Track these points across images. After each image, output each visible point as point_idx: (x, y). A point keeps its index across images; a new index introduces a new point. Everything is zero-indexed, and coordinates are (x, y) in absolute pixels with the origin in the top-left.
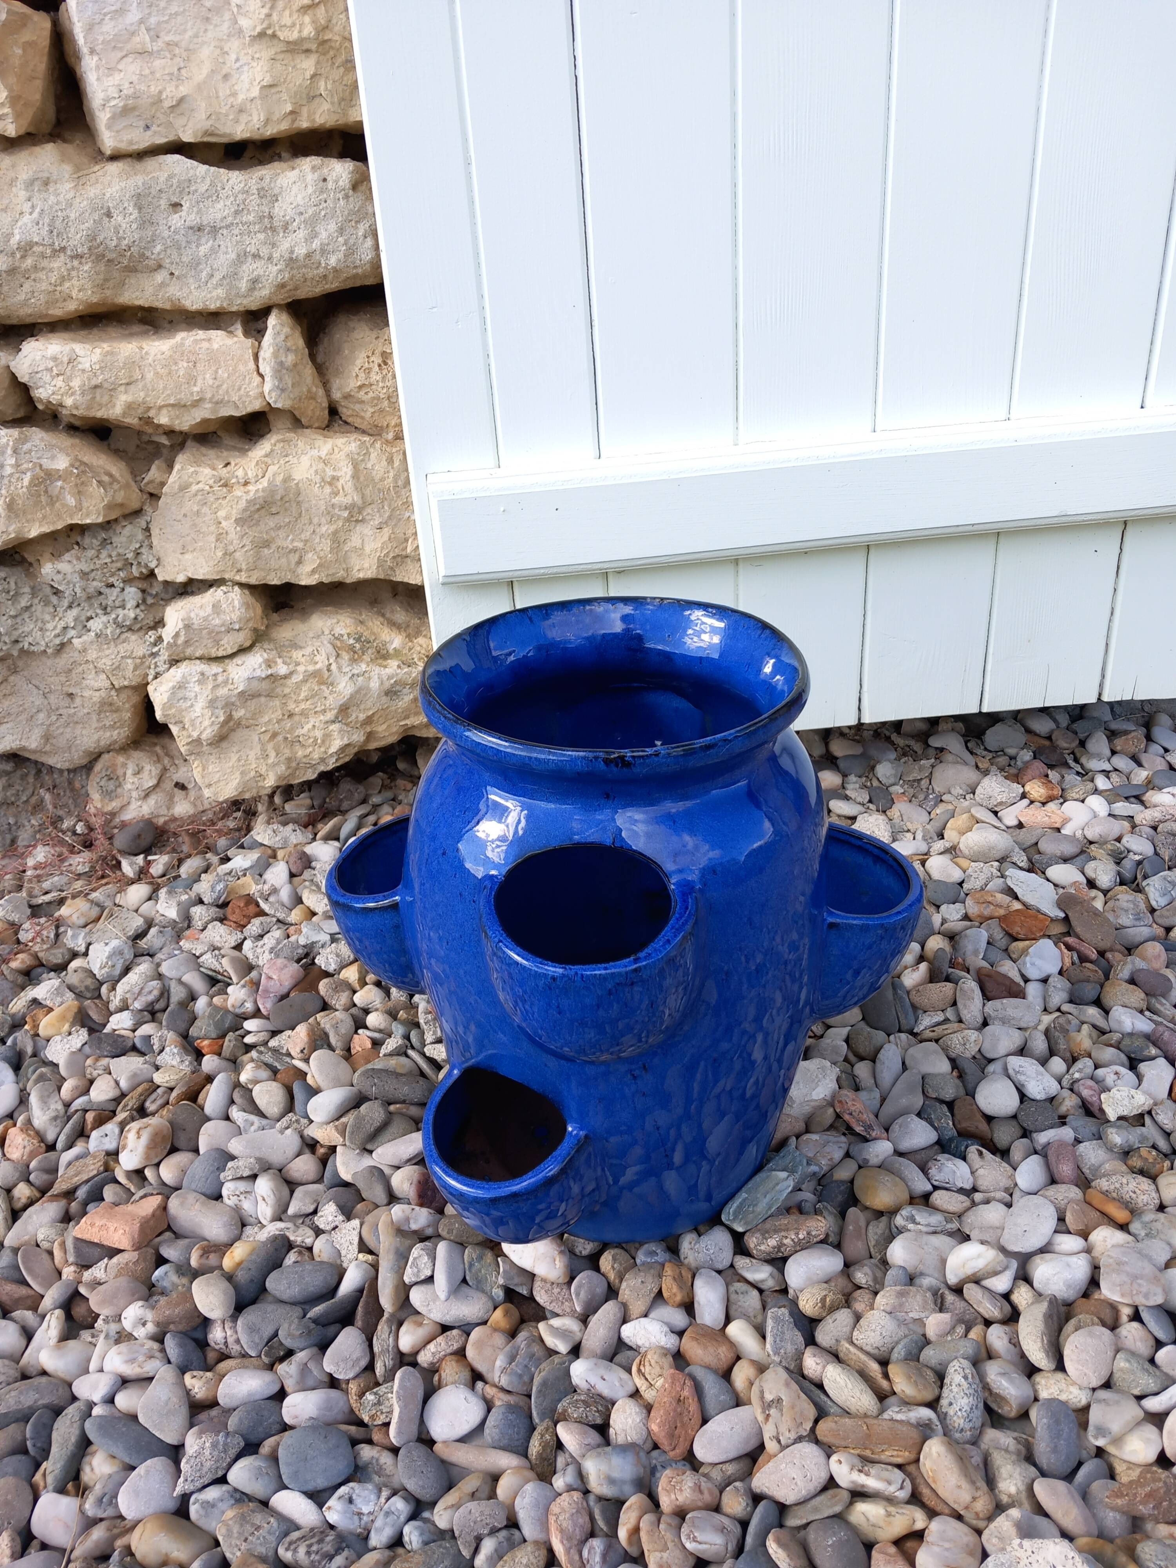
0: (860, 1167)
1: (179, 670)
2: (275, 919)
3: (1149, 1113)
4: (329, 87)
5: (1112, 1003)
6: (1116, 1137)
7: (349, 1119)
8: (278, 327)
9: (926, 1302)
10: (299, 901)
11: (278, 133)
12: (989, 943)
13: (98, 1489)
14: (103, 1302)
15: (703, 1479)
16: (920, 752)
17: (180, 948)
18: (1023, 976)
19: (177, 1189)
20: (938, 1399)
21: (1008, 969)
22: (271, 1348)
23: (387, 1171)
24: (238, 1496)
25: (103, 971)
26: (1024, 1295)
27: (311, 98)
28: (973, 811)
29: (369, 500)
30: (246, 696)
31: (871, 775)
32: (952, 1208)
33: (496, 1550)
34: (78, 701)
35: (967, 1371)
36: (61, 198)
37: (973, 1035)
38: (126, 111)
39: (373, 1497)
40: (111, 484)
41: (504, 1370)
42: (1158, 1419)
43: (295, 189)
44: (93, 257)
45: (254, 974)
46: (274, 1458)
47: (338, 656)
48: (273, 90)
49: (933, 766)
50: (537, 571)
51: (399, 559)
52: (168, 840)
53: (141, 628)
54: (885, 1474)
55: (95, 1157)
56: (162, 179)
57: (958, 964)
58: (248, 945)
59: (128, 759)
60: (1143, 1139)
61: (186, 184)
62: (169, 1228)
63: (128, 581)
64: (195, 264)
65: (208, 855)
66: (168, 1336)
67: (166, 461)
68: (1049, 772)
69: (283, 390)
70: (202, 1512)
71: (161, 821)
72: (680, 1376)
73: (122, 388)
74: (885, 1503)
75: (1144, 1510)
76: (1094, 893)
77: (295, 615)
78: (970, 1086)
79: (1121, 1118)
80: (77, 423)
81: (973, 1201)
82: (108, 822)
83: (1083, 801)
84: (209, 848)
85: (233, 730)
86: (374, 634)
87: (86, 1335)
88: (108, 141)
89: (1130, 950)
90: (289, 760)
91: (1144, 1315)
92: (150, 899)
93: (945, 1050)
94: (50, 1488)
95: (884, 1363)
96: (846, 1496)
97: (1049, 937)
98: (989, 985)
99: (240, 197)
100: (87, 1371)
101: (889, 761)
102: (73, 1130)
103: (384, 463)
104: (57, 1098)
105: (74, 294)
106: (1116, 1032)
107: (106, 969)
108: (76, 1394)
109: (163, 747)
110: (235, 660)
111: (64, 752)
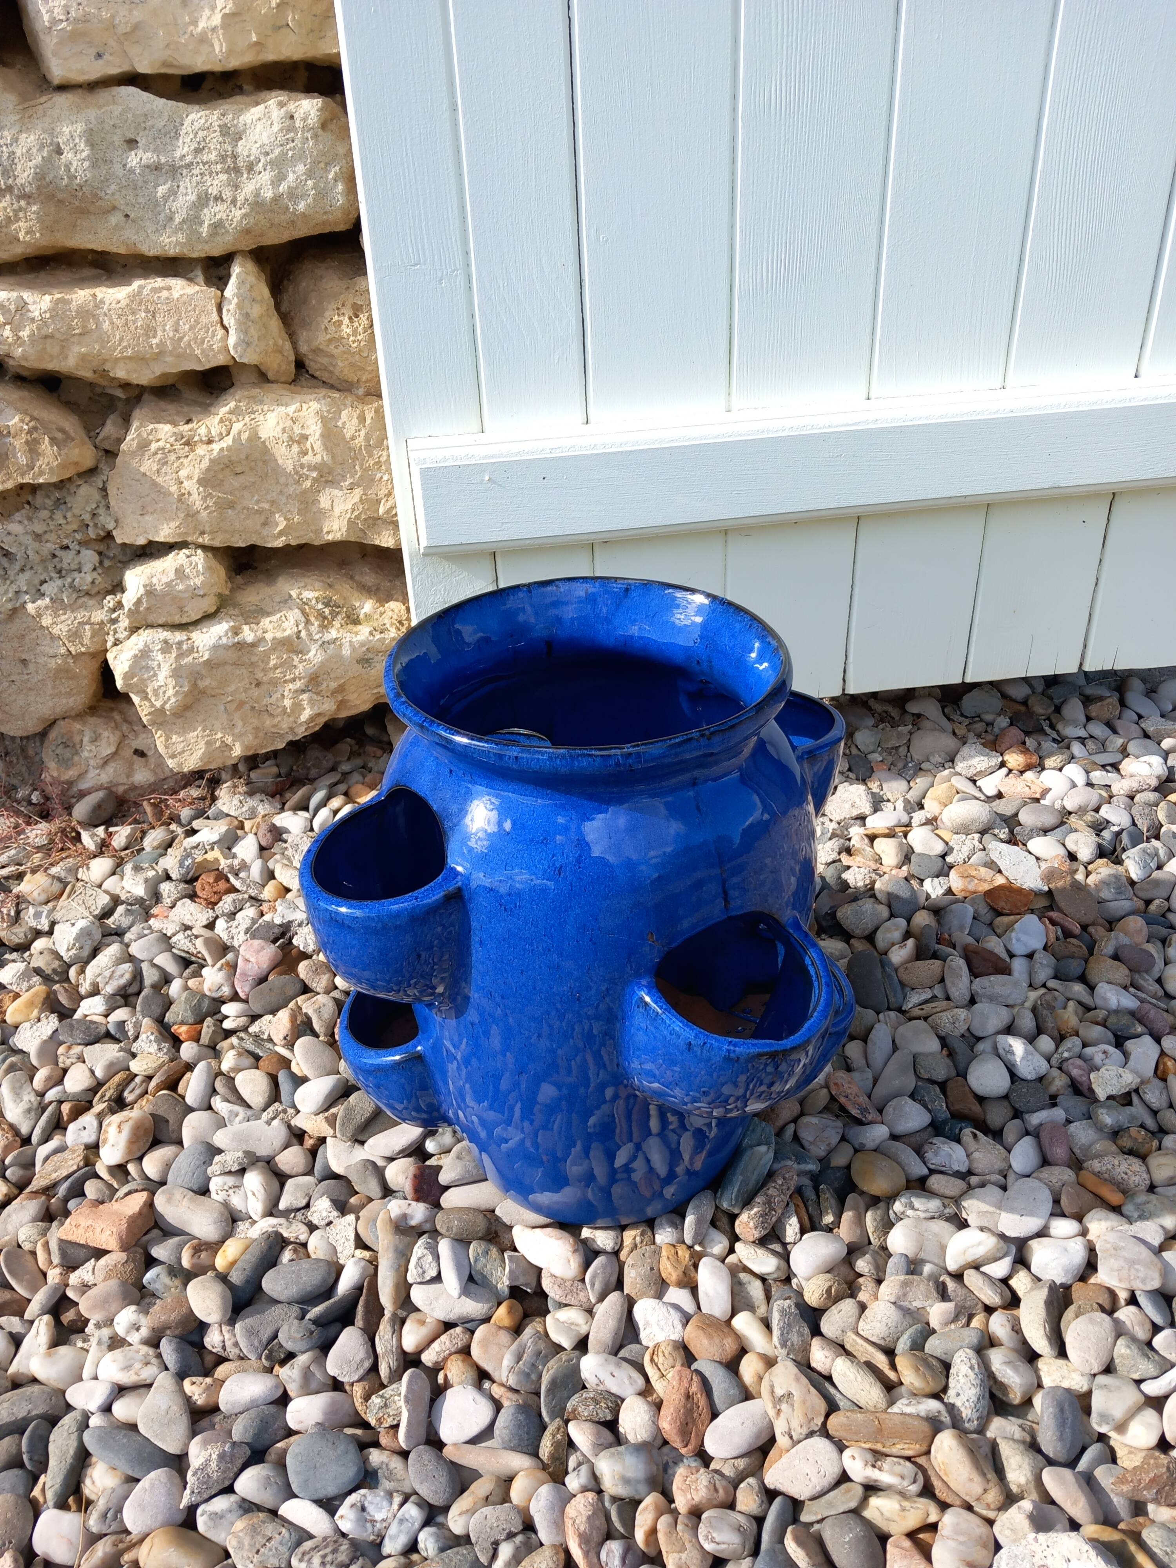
0: (856, 1151)
1: (141, 638)
2: (246, 896)
3: (1137, 1091)
4: (299, 15)
5: (1097, 980)
6: (1107, 1118)
7: (339, 1110)
8: (243, 276)
9: (928, 1291)
10: (271, 876)
11: (242, 65)
12: (974, 918)
13: (101, 1504)
14: (92, 1307)
15: (717, 1476)
16: (897, 718)
17: (150, 927)
18: (1008, 951)
19: (163, 1183)
20: (944, 1390)
21: (994, 944)
22: (271, 1350)
23: (380, 1163)
24: (246, 1506)
25: (71, 953)
26: (1023, 1280)
27: (278, 29)
28: (953, 781)
29: (339, 460)
30: (212, 665)
31: (850, 743)
32: (948, 1192)
33: (514, 1555)
34: (32, 667)
35: (974, 1361)
36: (5, 132)
37: (962, 1013)
38: (74, 36)
39: (385, 1503)
40: (65, 441)
41: (511, 1369)
42: (1157, 1403)
43: (260, 126)
44: (42, 197)
45: (230, 956)
46: (281, 1465)
47: (308, 622)
48: (237, 19)
49: (911, 733)
50: (522, 542)
51: (371, 521)
52: (129, 810)
53: (99, 593)
54: (898, 1469)
55: (74, 1152)
56: (116, 113)
57: (944, 939)
58: (221, 924)
59: (85, 726)
60: (1133, 1118)
61: (142, 119)
62: (156, 1225)
63: (84, 543)
64: (152, 206)
65: (173, 827)
66: (164, 1341)
67: (122, 416)
68: (1027, 739)
69: (248, 344)
70: (211, 1524)
71: (121, 789)
72: (687, 1372)
73: (75, 339)
74: (898, 1497)
75: (1147, 1495)
76: (1075, 866)
77: (260, 577)
78: (961, 1066)
79: (1109, 1098)
80: (25, 374)
81: (969, 1184)
82: (65, 791)
83: (1060, 770)
84: (175, 818)
85: (198, 699)
86: (344, 598)
87: (76, 1340)
88: (56, 69)
89: (1111, 924)
90: (257, 729)
91: (1142, 1299)
92: (114, 873)
93: (935, 1028)
94: (50, 1503)
95: (890, 1353)
96: (860, 1490)
97: (1032, 911)
98: (976, 962)
99: (200, 132)
100: (80, 1379)
101: (867, 727)
102: (48, 1122)
103: (355, 421)
104: (30, 1089)
105: (21, 235)
106: (1101, 1009)
107: (74, 951)
108: (71, 1403)
109: (121, 713)
110: (199, 627)
111: (17, 720)
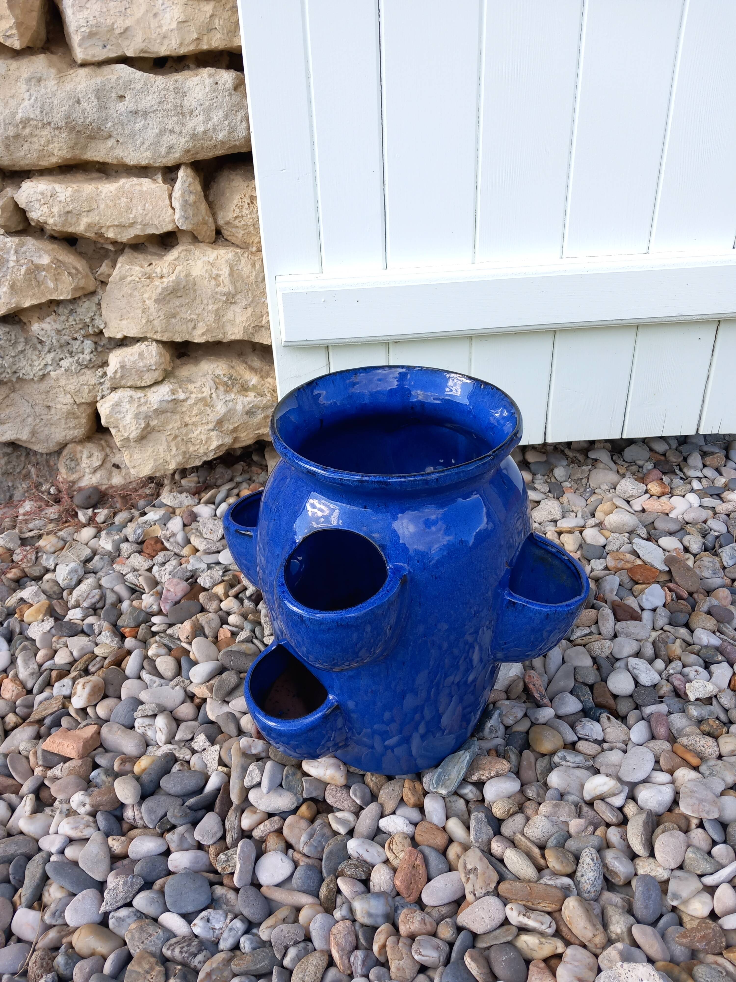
0: (533, 724)
1: (117, 394)
2: (173, 553)
3: (716, 696)
4: (221, 23)
5: (696, 626)
6: (694, 711)
7: (215, 682)
8: (185, 178)
9: (570, 811)
10: (188, 542)
11: (188, 52)
12: (620, 585)
13: (53, 907)
14: (59, 791)
15: (427, 916)
16: (582, 461)
17: (113, 569)
18: (640, 607)
19: (107, 721)
20: (575, 872)
21: (631, 602)
22: (162, 823)
23: (238, 715)
24: (139, 914)
25: (65, 582)
26: (631, 808)
27: (210, 30)
28: (614, 500)
29: (239, 290)
30: (158, 412)
31: (551, 475)
32: (589, 752)
33: (297, 955)
34: (53, 411)
35: (594, 855)
36: (48, 91)
37: (607, 643)
38: (91, 35)
39: (222, 919)
40: (77, 274)
41: (306, 843)
43: (198, 89)
44: (68, 129)
45: (159, 588)
46: (162, 892)
47: (217, 388)
48: (185, 24)
49: (590, 471)
50: (344, 340)
51: (257, 328)
52: (108, 500)
53: (93, 367)
54: (540, 918)
55: (56, 699)
56: (113, 80)
57: (600, 597)
58: (155, 569)
59: (84, 448)
60: (711, 713)
61: (128, 83)
62: (101, 746)
63: (86, 336)
64: (132, 135)
65: (133, 511)
66: (99, 813)
67: (112, 261)
68: (663, 477)
69: (187, 218)
70: (116, 924)
71: (103, 488)
72: (415, 851)
73: (85, 214)
74: (539, 936)
75: (699, 946)
76: (688, 555)
77: (191, 361)
78: (604, 675)
79: (697, 699)
80: (56, 235)
81: (603, 748)
82: (70, 487)
83: (684, 496)
84: (133, 506)
85: (149, 433)
86: (240, 375)
87: (48, 810)
88: (80, 54)
89: (709, 592)
90: (184, 453)
91: (706, 825)
92: (95, 537)
93: (589, 652)
94: (24, 905)
95: (542, 848)
96: (515, 930)
97: (658, 582)
98: (619, 612)
99: (162, 92)
100: (48, 833)
101: (563, 466)
102: (44, 681)
103: (250, 267)
104: (34, 661)
105: (55, 152)
106: (697, 645)
107: (67, 581)
108: (41, 847)
109: (106, 441)
110: (152, 389)
111: (44, 443)
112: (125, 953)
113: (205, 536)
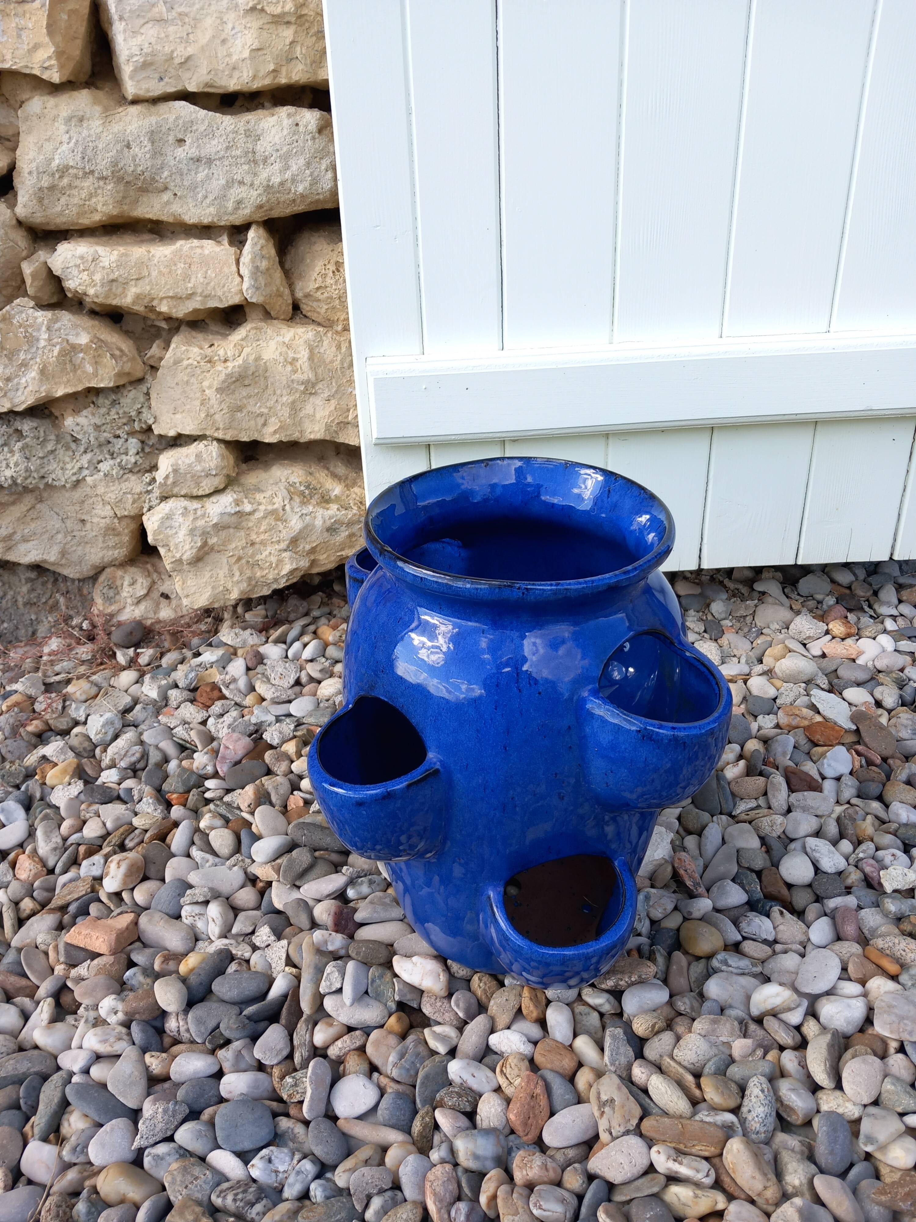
0: (685, 919)
1: (168, 505)
2: (233, 703)
4: (304, 51)
5: (892, 800)
6: (892, 906)
7: (283, 861)
8: (256, 239)
9: (733, 1029)
10: (253, 689)
11: (262, 87)
12: (795, 747)
13: (73, 1140)
14: (84, 994)
15: (549, 1160)
16: (746, 595)
17: (159, 722)
18: (821, 774)
19: (146, 909)
20: (739, 1107)
21: (810, 768)
22: (214, 1037)
23: (311, 903)
24: (182, 1152)
25: (98, 737)
26: (812, 1027)
27: (290, 60)
28: (787, 642)
29: (321, 377)
30: (218, 527)
31: (706, 611)
32: (756, 955)
33: (382, 1207)
34: (88, 526)
35: (764, 1086)
36: (92, 132)
37: (779, 819)
38: (145, 65)
39: (287, 1159)
40: (121, 357)
41: (395, 1065)
43: (274, 131)
44: (115, 179)
45: (215, 744)
46: (211, 1123)
47: (291, 499)
48: (260, 53)
49: (756, 606)
50: (449, 437)
51: (342, 425)
52: (153, 638)
53: (139, 471)
54: (695, 1164)
55: (84, 881)
56: (171, 120)
57: (770, 762)
58: (211, 721)
59: (125, 573)
60: (913, 908)
61: (190, 125)
62: (139, 939)
63: (131, 434)
64: (193, 188)
65: (184, 651)
66: (134, 1023)
67: (164, 341)
68: (849, 614)
69: (257, 289)
70: (153, 1163)
71: (149, 623)
72: (534, 1077)
73: (133, 283)
74: (694, 1187)
75: (903, 1206)
76: (880, 711)
77: (260, 466)
78: (775, 860)
79: (895, 891)
80: (97, 309)
81: (774, 951)
82: (108, 621)
83: (874, 639)
84: (185, 645)
85: (207, 553)
86: (320, 483)
87: (70, 1019)
88: (131, 88)
89: (907, 758)
90: (250, 579)
91: (908, 1048)
92: (137, 682)
93: (757, 830)
94: (37, 1137)
95: (697, 1076)
96: (663, 1180)
97: (843, 744)
98: (794, 781)
99: (231, 136)
100: (70, 1048)
101: (722, 600)
102: (69, 858)
103: (334, 349)
104: (57, 833)
105: (99, 208)
106: (894, 822)
107: (100, 735)
108: (60, 1065)
109: (153, 565)
110: (211, 499)
111: (76, 565)
112: (163, 1201)
113: (273, 682)
